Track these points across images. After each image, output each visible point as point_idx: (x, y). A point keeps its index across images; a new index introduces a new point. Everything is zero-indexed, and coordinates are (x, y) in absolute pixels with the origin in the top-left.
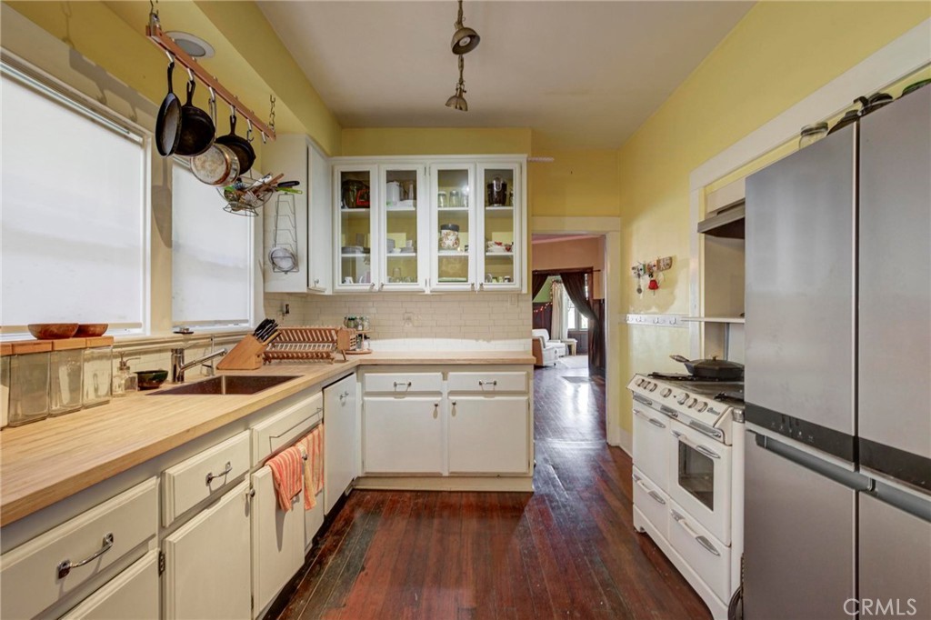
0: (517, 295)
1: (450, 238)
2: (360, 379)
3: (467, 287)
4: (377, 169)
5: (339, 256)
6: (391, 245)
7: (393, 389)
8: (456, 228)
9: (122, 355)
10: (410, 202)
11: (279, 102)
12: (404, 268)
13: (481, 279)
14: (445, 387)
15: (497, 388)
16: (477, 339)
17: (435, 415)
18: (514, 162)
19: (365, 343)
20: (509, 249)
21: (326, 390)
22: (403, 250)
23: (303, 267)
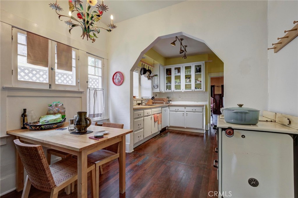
0: (203, 91)
1: (188, 80)
2: (169, 108)
3: (191, 90)
4: (173, 67)
5: (166, 85)
6: (176, 82)
7: (175, 110)
8: (189, 78)
10: (180, 73)
12: (178, 87)
13: (194, 88)
14: (185, 110)
15: (196, 111)
16: (195, 102)
17: (183, 116)
18: (202, 63)
19: (171, 102)
20: (201, 82)
21: (162, 108)
22: (178, 83)
23: (159, 87)
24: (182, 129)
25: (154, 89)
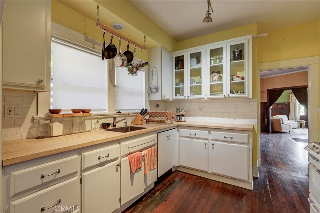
0: (247, 99)
1: (216, 76)
2: (178, 131)
3: (222, 96)
4: (186, 54)
5: (174, 86)
6: (192, 82)
7: (189, 136)
8: (219, 72)
9: (97, 118)
10: (199, 64)
11: (147, 37)
12: (196, 90)
13: (229, 92)
14: (210, 137)
15: (233, 140)
16: (230, 118)
17: (205, 148)
18: (245, 40)
19: (183, 118)
20: (243, 78)
21: (159, 134)
22: (197, 83)
23: (160, 91)
24: (203, 173)
25: (150, 94)
